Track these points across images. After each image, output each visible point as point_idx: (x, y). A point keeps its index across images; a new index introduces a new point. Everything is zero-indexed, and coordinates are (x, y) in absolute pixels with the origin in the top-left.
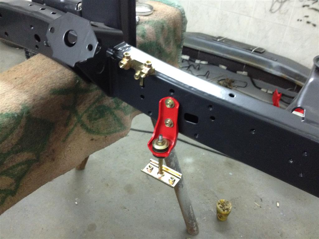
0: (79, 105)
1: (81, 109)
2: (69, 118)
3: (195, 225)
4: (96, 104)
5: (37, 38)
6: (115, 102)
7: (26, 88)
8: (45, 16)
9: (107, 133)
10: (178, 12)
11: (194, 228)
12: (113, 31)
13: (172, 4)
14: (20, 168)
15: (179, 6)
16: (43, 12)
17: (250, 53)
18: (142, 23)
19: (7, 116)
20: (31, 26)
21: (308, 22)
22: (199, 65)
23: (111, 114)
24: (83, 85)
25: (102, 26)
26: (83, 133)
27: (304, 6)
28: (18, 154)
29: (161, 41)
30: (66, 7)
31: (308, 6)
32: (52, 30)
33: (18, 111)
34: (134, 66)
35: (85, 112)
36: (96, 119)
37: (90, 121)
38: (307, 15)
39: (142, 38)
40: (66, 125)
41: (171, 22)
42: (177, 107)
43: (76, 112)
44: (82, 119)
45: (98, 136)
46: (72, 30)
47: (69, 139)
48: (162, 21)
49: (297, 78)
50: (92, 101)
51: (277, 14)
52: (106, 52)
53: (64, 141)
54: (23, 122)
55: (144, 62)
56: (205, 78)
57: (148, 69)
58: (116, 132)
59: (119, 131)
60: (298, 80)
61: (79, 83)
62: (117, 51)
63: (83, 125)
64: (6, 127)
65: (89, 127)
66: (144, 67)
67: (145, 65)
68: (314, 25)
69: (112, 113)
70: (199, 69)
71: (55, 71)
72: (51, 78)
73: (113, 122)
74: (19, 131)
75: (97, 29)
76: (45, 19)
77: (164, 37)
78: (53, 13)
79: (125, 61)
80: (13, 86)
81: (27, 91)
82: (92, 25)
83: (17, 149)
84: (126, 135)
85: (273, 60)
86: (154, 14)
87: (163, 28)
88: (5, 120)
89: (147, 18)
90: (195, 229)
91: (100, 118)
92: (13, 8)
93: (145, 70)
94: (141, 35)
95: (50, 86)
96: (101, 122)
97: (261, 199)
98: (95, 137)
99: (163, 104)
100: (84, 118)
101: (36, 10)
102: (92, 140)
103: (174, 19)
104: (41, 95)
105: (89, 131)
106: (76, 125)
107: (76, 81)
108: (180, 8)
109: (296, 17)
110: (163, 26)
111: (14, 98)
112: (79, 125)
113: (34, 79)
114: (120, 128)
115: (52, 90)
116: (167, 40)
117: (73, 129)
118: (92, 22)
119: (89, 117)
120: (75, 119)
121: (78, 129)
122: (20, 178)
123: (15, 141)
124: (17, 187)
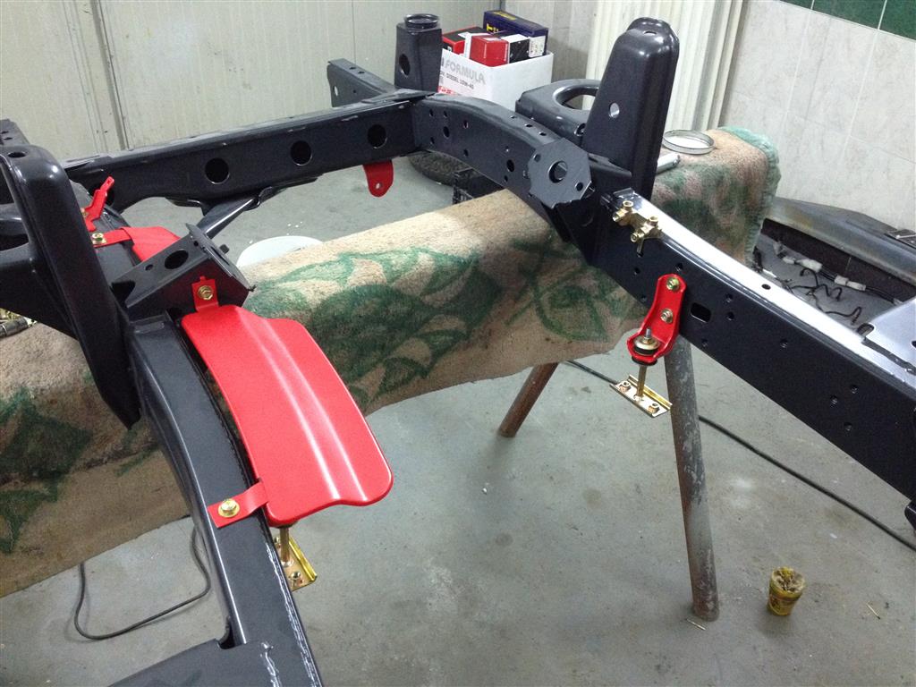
0: (542, 275)
1: (544, 282)
2: (523, 291)
3: (710, 597)
4: (568, 281)
5: (511, 165)
6: (599, 286)
7: (481, 230)
8: (529, 136)
9: (574, 337)
10: (762, 156)
11: (708, 602)
12: (619, 171)
13: (755, 141)
14: (443, 338)
15: (767, 147)
16: (528, 130)
18: (683, 166)
19: (452, 258)
20: (507, 148)
22: (840, 288)
23: (588, 305)
24: (557, 244)
25: (604, 162)
26: (537, 322)
28: (449, 317)
29: (712, 202)
30: (563, 128)
32: (538, 158)
33: (466, 257)
34: (634, 222)
35: (548, 289)
36: (562, 306)
37: (552, 307)
39: (675, 192)
40: (517, 299)
41: (741, 172)
42: (682, 291)
43: (535, 285)
44: (541, 299)
45: (559, 337)
46: (562, 162)
47: (516, 323)
48: (720, 169)
50: (564, 275)
52: (599, 198)
53: (508, 323)
54: (469, 272)
55: (647, 217)
56: (849, 322)
57: (650, 228)
58: (588, 338)
59: (594, 339)
61: (551, 241)
62: (616, 199)
63: (540, 311)
64: (447, 273)
65: (548, 316)
66: (645, 224)
67: (648, 221)
69: (590, 304)
70: (838, 298)
71: (523, 216)
72: (515, 224)
73: (590, 319)
74: (459, 285)
75: (594, 164)
76: (529, 141)
77: (720, 197)
78: (542, 134)
79: (622, 213)
80: (464, 225)
81: (481, 235)
82: (590, 159)
83: (449, 310)
84: (605, 352)
86: (712, 155)
87: (720, 182)
88: (449, 263)
89: (695, 160)
90: (710, 606)
91: (568, 306)
92: (489, 118)
93: (647, 228)
94: (672, 186)
95: (512, 234)
96: (568, 312)
97: (887, 604)
98: (553, 335)
99: (663, 283)
100: (545, 299)
101: (519, 126)
102: (548, 339)
103: (749, 168)
104: (498, 243)
105: (547, 324)
106: (529, 306)
107: (548, 235)
108: (767, 150)
110: (722, 177)
111: (463, 240)
112: (534, 307)
113: (493, 221)
114: (597, 335)
115: (514, 240)
116: (725, 204)
117: (524, 310)
118: (592, 155)
119: (553, 300)
120: (531, 294)
121: (532, 313)
122: (438, 354)
123: (451, 296)
124: (432, 366)
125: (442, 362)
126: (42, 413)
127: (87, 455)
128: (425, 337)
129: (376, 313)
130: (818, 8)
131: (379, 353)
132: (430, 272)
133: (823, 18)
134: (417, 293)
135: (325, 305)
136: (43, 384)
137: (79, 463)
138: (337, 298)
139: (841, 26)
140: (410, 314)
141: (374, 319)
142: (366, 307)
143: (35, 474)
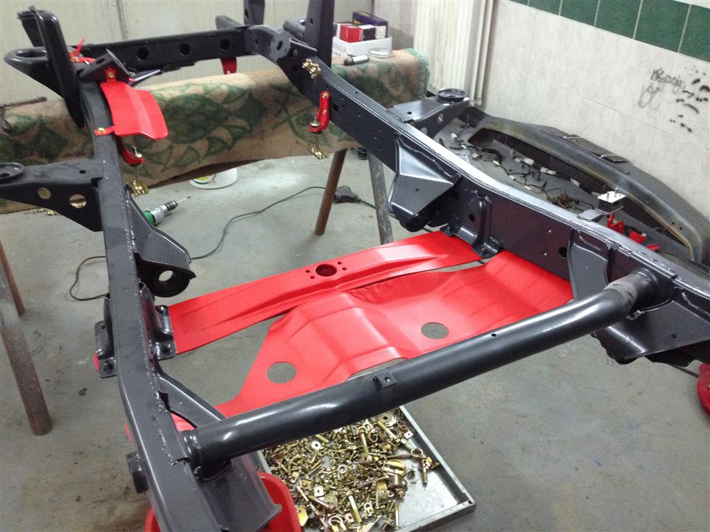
0: (289, 105)
1: (291, 109)
2: (279, 112)
7: (256, 79)
9: (311, 142)
14: (237, 130)
17: (598, 159)
19: (238, 88)
21: (683, 125)
22: (544, 174)
24: (295, 89)
26: (290, 132)
27: (678, 101)
28: (239, 118)
29: (385, 80)
31: (683, 100)
32: (274, 40)
33: (245, 88)
35: (295, 114)
36: (303, 125)
37: (298, 124)
38: (681, 114)
39: (363, 72)
40: (276, 116)
43: (286, 110)
45: (303, 142)
46: (281, 41)
47: (278, 130)
49: (647, 202)
50: (302, 108)
51: (646, 109)
52: (300, 60)
53: (273, 128)
54: (247, 96)
57: (315, 69)
59: (322, 145)
60: (648, 205)
61: (291, 87)
63: (292, 126)
64: (235, 95)
65: (296, 130)
68: (690, 130)
74: (242, 102)
79: (306, 64)
81: (255, 81)
83: (239, 114)
85: (624, 173)
86: (391, 59)
88: (236, 90)
91: (306, 124)
94: (361, 69)
98: (301, 141)
100: (293, 119)
102: (298, 142)
103: (407, 66)
105: (297, 134)
106: (284, 121)
107: (289, 84)
108: (420, 58)
109: (669, 116)
111: (246, 82)
112: (288, 123)
113: (264, 76)
115: (271, 84)
116: (394, 83)
117: (282, 123)
119: (298, 120)
120: (284, 115)
121: (286, 125)
122: (236, 138)
123: (238, 107)
124: (233, 144)
125: (238, 144)
126: (47, 126)
127: (66, 150)
128: (227, 127)
129: (198, 108)
130: (531, 5)
131: (203, 132)
132: (226, 93)
133: (533, 10)
134: (219, 102)
135: (173, 100)
136: (49, 115)
137: (63, 154)
138: (179, 98)
139: (543, 15)
140: (216, 112)
141: (198, 111)
142: (193, 104)
143: (44, 154)
